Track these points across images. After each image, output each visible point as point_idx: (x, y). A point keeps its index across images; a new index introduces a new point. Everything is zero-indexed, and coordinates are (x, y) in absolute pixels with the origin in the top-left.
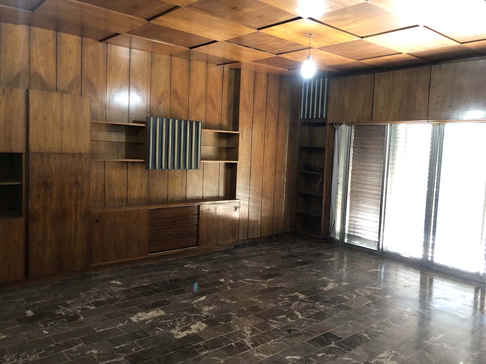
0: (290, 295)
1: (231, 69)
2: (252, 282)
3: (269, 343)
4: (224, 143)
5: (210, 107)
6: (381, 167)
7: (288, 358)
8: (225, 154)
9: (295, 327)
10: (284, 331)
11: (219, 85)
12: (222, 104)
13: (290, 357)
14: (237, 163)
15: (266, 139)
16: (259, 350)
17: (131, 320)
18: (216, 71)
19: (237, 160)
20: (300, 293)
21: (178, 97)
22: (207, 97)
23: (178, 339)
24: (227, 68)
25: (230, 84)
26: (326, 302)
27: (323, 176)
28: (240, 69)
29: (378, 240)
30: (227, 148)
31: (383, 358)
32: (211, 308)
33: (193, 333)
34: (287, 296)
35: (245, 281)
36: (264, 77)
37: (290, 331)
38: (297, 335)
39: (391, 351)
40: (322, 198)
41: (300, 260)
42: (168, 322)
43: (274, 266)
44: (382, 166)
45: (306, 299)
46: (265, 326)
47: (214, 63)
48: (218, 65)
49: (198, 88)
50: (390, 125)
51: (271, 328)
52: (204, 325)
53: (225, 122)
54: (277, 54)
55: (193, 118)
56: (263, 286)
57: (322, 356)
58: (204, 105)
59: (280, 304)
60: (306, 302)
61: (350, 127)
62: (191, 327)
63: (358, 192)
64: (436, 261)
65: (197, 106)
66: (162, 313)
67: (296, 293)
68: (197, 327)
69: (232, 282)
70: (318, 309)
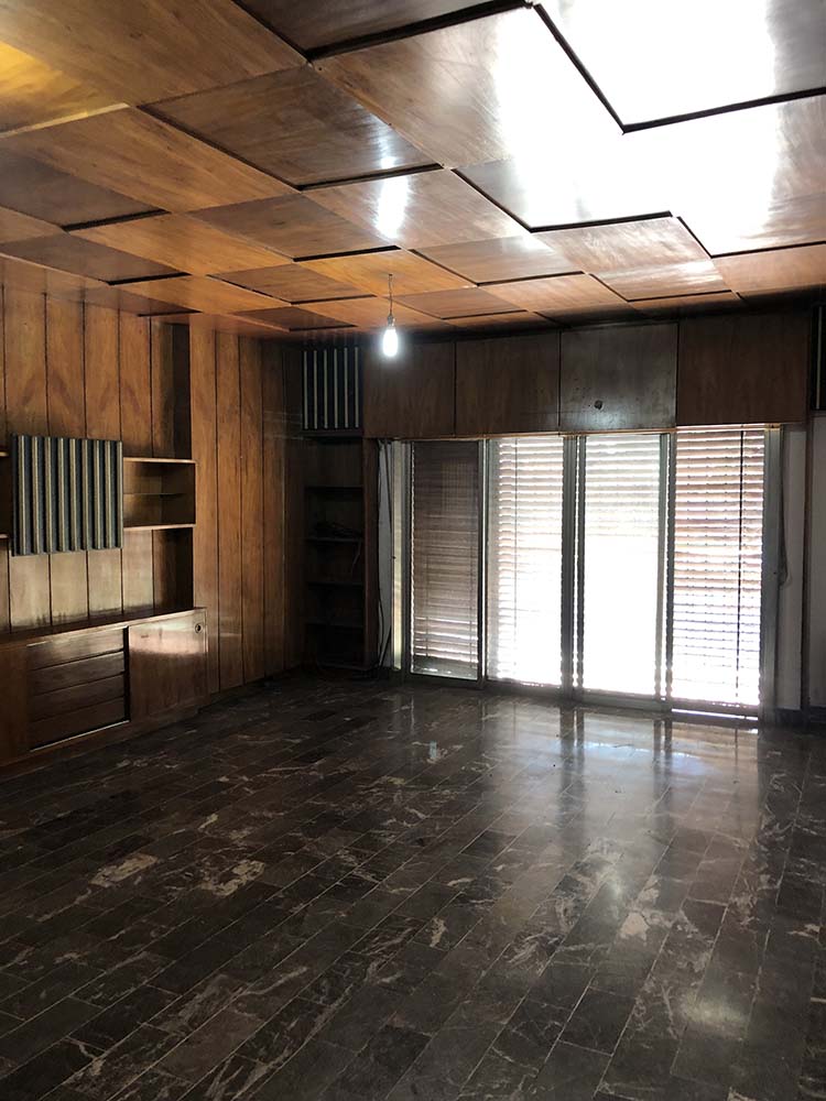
0: (376, 782)
1: (165, 324)
2: (286, 772)
3: (401, 868)
4: (156, 487)
5: (127, 406)
6: (473, 521)
7: (451, 884)
8: (158, 511)
9: (425, 833)
10: (412, 844)
11: (145, 358)
12: (149, 401)
13: (454, 882)
14: (191, 529)
15: (244, 473)
16: (393, 882)
17: (95, 885)
18: (134, 328)
19: (194, 523)
20: (392, 775)
21: (62, 388)
22: (122, 387)
23: (227, 897)
24: (157, 322)
25: (164, 357)
26: (446, 784)
27: (363, 545)
28: (188, 326)
29: (476, 661)
30: (162, 496)
31: (596, 851)
32: (245, 832)
33: (249, 883)
34: (372, 785)
35: (274, 772)
36: (232, 343)
37: (421, 842)
38: (440, 845)
39: (600, 839)
40: (363, 588)
41: (348, 719)
42: (182, 873)
43: (308, 737)
44: (477, 517)
45: (409, 784)
46: (372, 843)
47: (131, 312)
48: (140, 315)
49: (103, 365)
50: (487, 441)
51: (385, 844)
52: (259, 866)
53: (158, 439)
54: (292, 303)
55: (95, 434)
56: (314, 777)
57: (503, 869)
58: (115, 405)
59: (370, 800)
60: (413, 789)
61: (409, 446)
62: (235, 871)
63: (428, 570)
64: (587, 685)
65: (103, 408)
66: (151, 860)
67: (385, 778)
68: (246, 872)
69: (245, 779)
70: (443, 797)
